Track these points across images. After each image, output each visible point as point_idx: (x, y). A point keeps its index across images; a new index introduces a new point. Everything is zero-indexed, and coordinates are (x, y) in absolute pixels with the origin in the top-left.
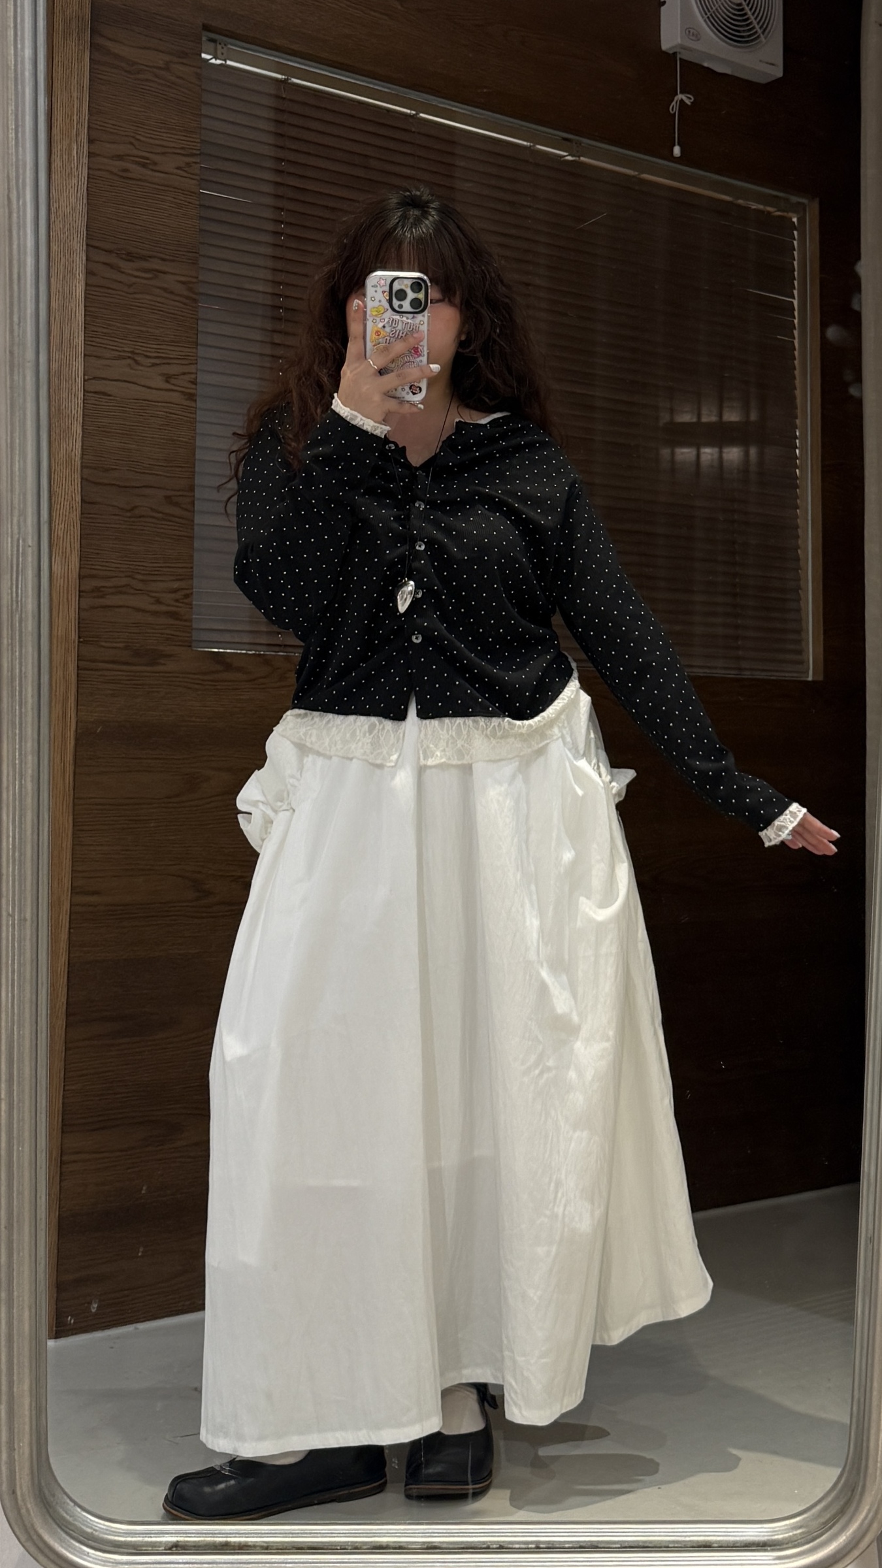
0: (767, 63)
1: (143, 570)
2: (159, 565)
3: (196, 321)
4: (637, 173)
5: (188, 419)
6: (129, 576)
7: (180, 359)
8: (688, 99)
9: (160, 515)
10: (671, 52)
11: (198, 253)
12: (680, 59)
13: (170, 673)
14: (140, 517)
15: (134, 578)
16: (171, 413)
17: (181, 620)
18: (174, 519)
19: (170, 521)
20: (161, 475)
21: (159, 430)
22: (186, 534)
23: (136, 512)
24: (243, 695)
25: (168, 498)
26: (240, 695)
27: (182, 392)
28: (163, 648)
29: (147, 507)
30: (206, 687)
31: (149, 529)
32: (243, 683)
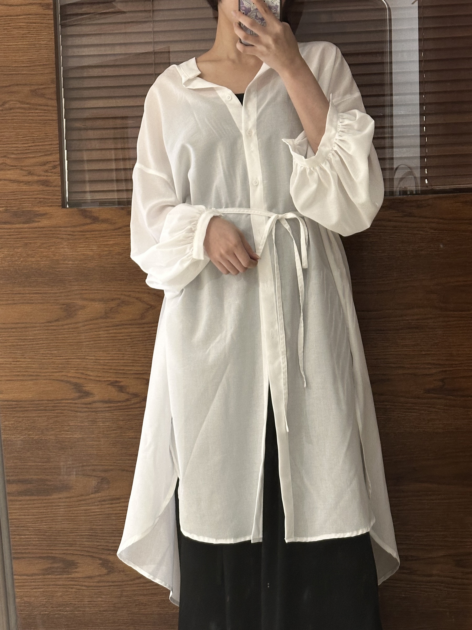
1: (17, 150)
2: (29, 145)
5: (46, 25)
6: (5, 157)
9: (28, 106)
14: (11, 109)
15: (8, 158)
16: (31, 23)
17: (51, 186)
18: (38, 107)
19: (37, 109)
20: (24, 74)
21: (21, 38)
22: (51, 118)
23: (7, 106)
24: (111, 241)
25: (31, 91)
26: (107, 241)
27: (40, 4)
28: (36, 209)
29: (16, 101)
30: (77, 237)
31: (18, 118)
32: (109, 231)
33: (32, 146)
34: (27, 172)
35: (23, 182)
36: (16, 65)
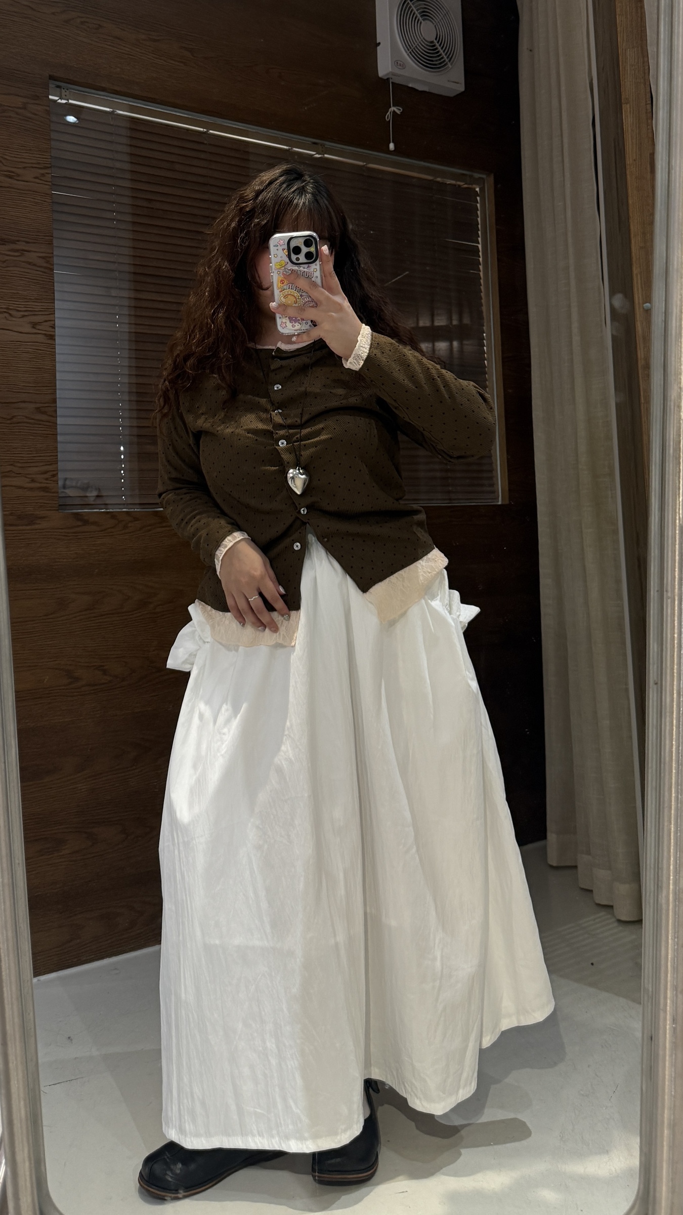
0: (453, 82)
1: (22, 460)
3: (52, 284)
4: (365, 164)
5: (50, 353)
6: (12, 465)
7: (42, 311)
8: (397, 110)
9: (33, 421)
10: (385, 78)
11: (52, 236)
12: (392, 83)
13: (43, 529)
14: (18, 423)
15: (14, 466)
16: (38, 350)
17: (51, 493)
18: (41, 423)
19: (40, 424)
20: (31, 393)
21: (28, 362)
22: (51, 433)
23: (15, 420)
24: (97, 541)
25: (37, 408)
26: (95, 541)
27: (45, 334)
28: (38, 513)
29: (23, 416)
30: (71, 537)
31: (25, 431)
32: (96, 533)
33: (35, 457)
34: (31, 479)
35: (25, 488)
36: (24, 385)
